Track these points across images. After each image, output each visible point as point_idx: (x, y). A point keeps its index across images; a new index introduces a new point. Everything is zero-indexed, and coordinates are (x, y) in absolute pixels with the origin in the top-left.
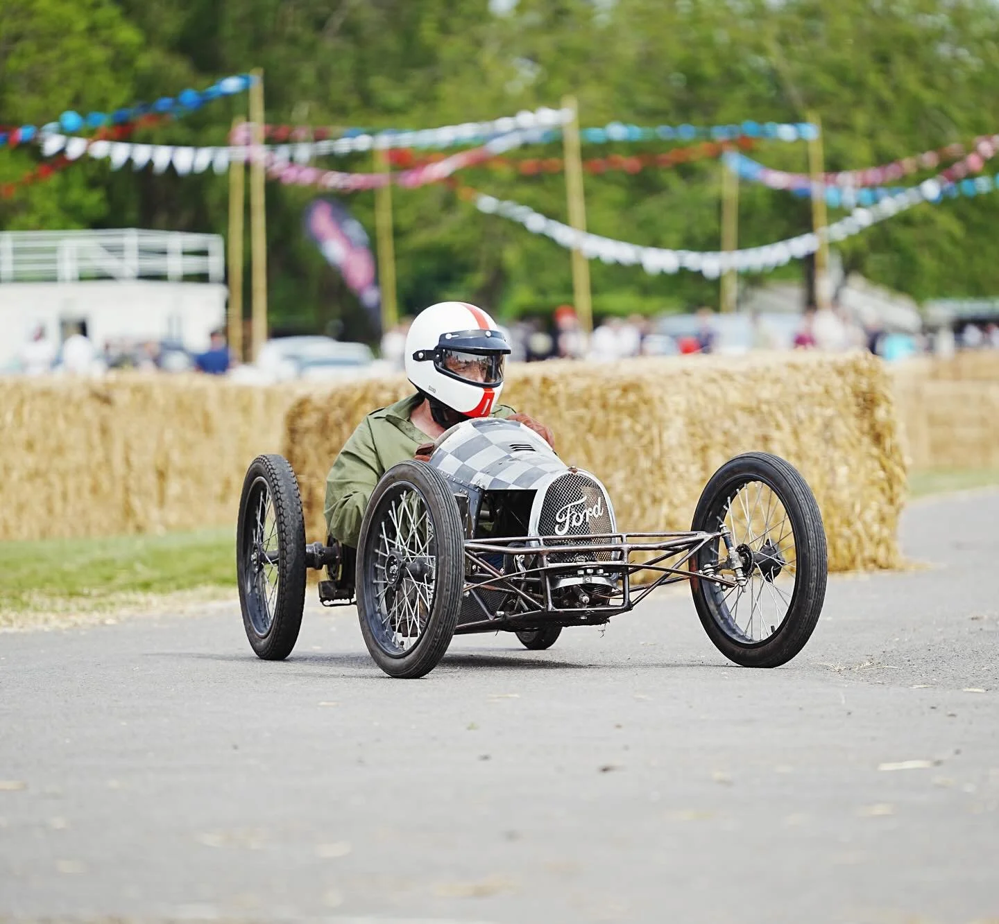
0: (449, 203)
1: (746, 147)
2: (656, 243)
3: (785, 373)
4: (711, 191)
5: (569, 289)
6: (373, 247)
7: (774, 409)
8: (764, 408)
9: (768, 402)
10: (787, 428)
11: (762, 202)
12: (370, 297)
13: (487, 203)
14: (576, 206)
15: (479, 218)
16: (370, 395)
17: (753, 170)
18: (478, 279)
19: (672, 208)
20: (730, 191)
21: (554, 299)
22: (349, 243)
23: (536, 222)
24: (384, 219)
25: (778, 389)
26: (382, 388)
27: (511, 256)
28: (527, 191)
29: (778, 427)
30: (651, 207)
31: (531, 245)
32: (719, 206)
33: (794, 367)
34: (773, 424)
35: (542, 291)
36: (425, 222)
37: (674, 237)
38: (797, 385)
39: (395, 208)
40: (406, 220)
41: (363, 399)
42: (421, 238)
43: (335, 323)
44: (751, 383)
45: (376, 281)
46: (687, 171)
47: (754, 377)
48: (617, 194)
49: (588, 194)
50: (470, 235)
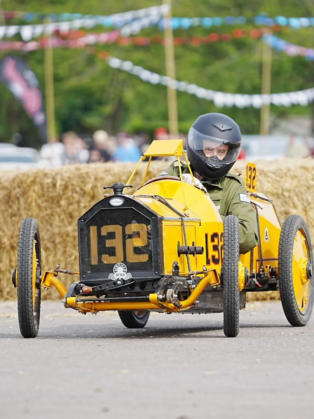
0: (91, 61)
1: (278, 32)
2: (221, 89)
3: (299, 173)
4: (255, 58)
5: (165, 117)
6: (41, 87)
7: (292, 195)
8: (286, 194)
9: (289, 191)
10: (300, 207)
11: (288, 66)
12: (39, 118)
13: (115, 62)
14: (170, 64)
15: (108, 70)
16: (38, 180)
17: (282, 44)
18: (108, 109)
19: (230, 68)
20: (267, 58)
21: (155, 123)
22: (28, 85)
23: (146, 75)
24: (49, 69)
25: (295, 182)
26: (45, 175)
27: (129, 95)
28: (139, 55)
29: (295, 206)
30: (217, 66)
31: (142, 88)
32: (260, 67)
33: (305, 168)
34: (291, 205)
35: (148, 118)
36: (75, 72)
37: (231, 87)
38: (307, 180)
39: (55, 64)
40: (63, 70)
41: (34, 182)
42: (73, 82)
43: (16, 136)
44: (278, 179)
45: (43, 108)
46: (240, 45)
47: (281, 174)
48: (196, 58)
49: (177, 58)
50: (102, 82)
